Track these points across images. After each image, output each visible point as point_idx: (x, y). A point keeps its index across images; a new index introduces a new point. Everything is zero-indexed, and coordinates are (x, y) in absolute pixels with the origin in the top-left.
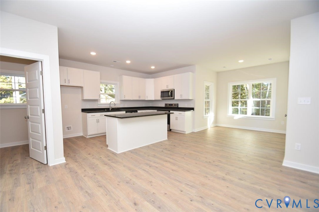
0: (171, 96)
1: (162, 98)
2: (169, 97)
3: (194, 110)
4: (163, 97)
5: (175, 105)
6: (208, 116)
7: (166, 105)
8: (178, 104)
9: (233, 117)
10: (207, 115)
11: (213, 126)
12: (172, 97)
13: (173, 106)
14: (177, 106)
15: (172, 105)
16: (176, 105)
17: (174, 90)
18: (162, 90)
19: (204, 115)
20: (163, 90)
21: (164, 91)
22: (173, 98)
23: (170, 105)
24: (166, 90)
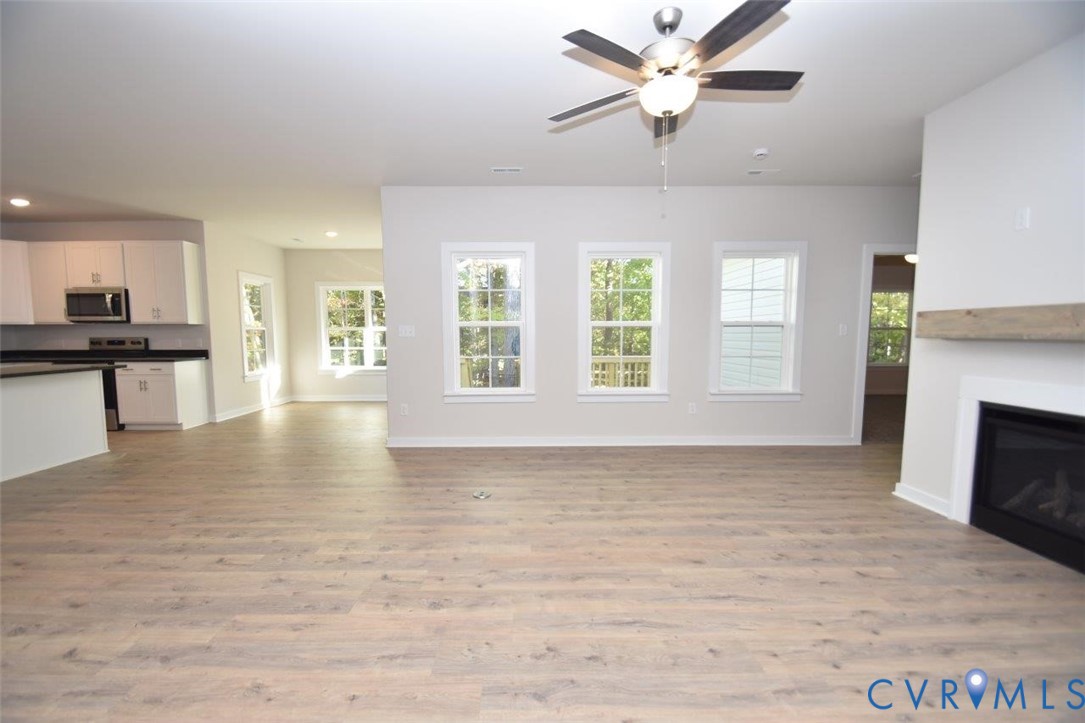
0: (116, 310)
1: (77, 318)
2: (109, 315)
3: (207, 358)
4: (80, 315)
5: (133, 343)
6: (261, 375)
7: (93, 342)
8: (146, 340)
9: (331, 375)
10: (256, 372)
11: (278, 401)
12: (120, 315)
13: (128, 346)
14: (142, 347)
15: (122, 342)
16: (139, 343)
17: (126, 291)
18: (70, 287)
19: (247, 373)
20: (76, 289)
21: (80, 292)
22: (125, 319)
23: (111, 342)
24: (90, 288)
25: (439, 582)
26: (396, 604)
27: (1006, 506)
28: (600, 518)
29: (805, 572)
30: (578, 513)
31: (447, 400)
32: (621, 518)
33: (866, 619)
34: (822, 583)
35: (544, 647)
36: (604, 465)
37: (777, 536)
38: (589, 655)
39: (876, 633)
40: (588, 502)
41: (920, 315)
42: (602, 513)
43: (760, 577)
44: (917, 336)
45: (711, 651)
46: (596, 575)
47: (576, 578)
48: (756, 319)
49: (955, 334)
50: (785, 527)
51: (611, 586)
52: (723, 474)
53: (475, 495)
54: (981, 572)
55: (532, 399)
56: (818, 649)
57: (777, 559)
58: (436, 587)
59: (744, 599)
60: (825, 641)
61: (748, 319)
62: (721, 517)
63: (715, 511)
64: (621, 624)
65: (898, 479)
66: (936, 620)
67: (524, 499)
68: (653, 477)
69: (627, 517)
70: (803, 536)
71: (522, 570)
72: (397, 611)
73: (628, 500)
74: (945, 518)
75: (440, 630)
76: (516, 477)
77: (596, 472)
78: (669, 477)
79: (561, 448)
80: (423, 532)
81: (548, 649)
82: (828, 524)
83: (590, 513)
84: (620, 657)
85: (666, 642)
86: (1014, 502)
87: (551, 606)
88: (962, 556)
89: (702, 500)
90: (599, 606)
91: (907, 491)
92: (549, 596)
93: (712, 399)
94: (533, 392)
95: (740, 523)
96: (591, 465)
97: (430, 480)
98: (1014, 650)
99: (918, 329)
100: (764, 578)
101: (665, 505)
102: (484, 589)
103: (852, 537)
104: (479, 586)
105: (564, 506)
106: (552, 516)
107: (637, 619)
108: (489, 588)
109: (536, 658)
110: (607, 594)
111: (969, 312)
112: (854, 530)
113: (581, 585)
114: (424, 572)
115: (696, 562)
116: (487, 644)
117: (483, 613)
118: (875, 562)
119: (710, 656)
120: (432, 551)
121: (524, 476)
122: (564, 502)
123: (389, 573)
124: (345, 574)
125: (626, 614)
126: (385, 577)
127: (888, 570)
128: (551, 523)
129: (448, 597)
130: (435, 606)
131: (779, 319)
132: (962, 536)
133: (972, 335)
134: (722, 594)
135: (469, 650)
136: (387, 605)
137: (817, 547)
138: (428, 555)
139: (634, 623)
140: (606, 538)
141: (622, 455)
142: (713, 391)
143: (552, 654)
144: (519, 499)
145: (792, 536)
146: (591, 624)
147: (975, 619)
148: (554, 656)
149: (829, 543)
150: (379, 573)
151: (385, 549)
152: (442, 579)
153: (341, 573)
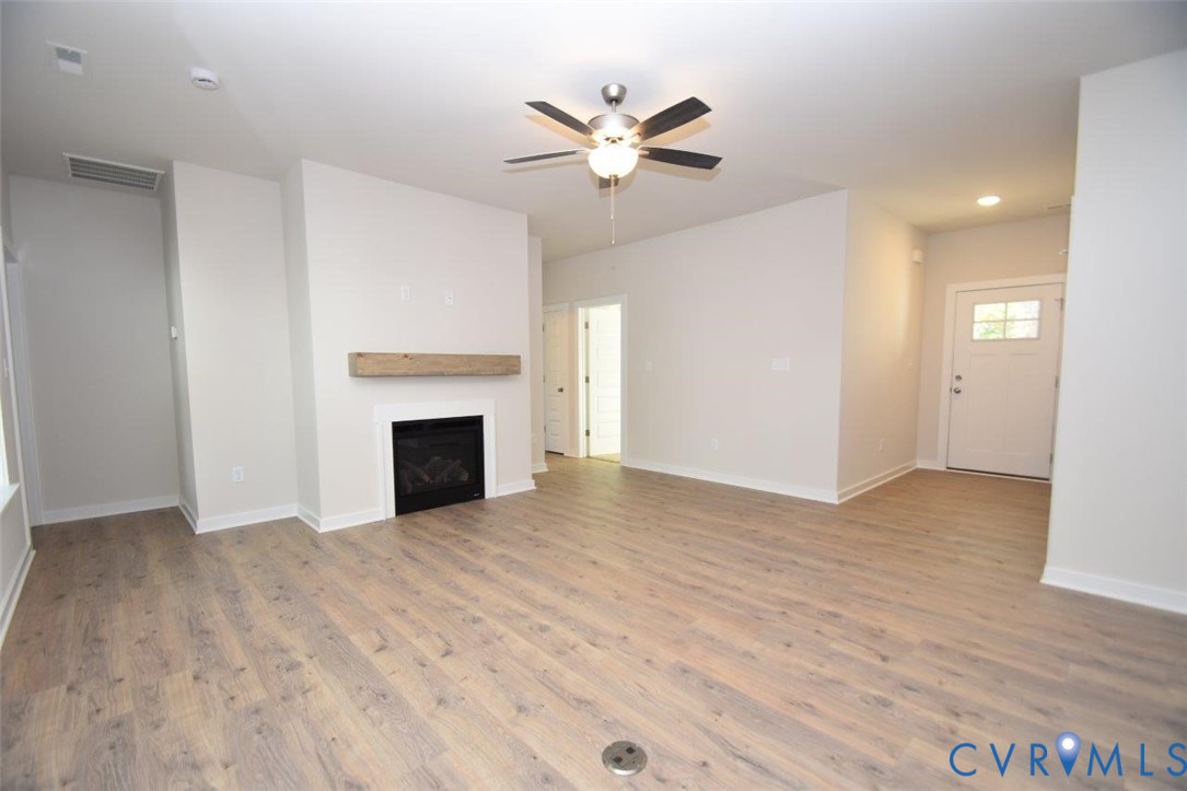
58: (828, 628)
74: (383, 521)
99: (359, 368)
104: (784, 612)
111: (406, 356)
123: (877, 662)
124: (940, 683)
126: (884, 659)
133: (411, 373)
150: (892, 666)
151: (885, 703)
152: (817, 631)
153: (948, 688)
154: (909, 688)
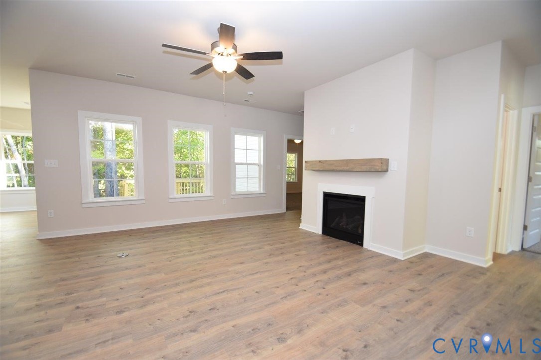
25: (117, 301)
26: (93, 318)
27: (331, 226)
28: (194, 255)
29: (280, 258)
30: (183, 254)
31: (84, 206)
32: (204, 253)
33: (301, 269)
34: (286, 261)
35: (188, 312)
36: (187, 232)
37: (267, 248)
38: (210, 308)
39: (305, 272)
40: (185, 249)
41: (306, 162)
42: (194, 252)
43: (266, 263)
44: (305, 170)
45: (256, 292)
46: (201, 278)
47: (192, 281)
48: (248, 162)
49: (317, 169)
50: (269, 244)
51: (210, 281)
52: (241, 228)
53: (118, 256)
54: (328, 248)
55: (143, 202)
56: (290, 282)
57: (270, 256)
58: (116, 304)
59: (262, 272)
60: (292, 278)
61: (245, 162)
62: (246, 245)
63: (242, 243)
64: (219, 293)
65: (301, 222)
66: (320, 264)
67: (150, 253)
68: (212, 233)
69: (207, 252)
70: (276, 246)
71: (164, 284)
72: (96, 321)
73: (205, 245)
74: (315, 233)
75: (128, 322)
76: (140, 243)
77: (184, 235)
78: (219, 233)
79: (161, 227)
80: (92, 280)
81: (190, 312)
82: (282, 241)
83: (188, 253)
84: (223, 305)
85: (239, 294)
86: (333, 225)
87: (185, 296)
88: (322, 244)
89: (237, 240)
90: (208, 289)
91: (303, 226)
92: (182, 292)
93: (232, 197)
94: (143, 198)
95: (253, 246)
96: (180, 232)
97: (83, 253)
98: (340, 268)
99: (306, 167)
100: (267, 263)
101: (221, 244)
102: (145, 298)
103: (291, 244)
104: (142, 297)
105: (174, 252)
106: (169, 258)
107: (225, 290)
108: (149, 296)
109: (186, 317)
110: (209, 284)
111: (320, 162)
112: (291, 241)
113: (195, 284)
114: (104, 299)
115: (241, 263)
116: (158, 319)
117: (150, 308)
118: (300, 250)
119: (257, 293)
120: (103, 288)
121: (144, 243)
122: (174, 251)
123: (80, 305)
124: (46, 313)
125: (220, 289)
126: (78, 308)
127: (303, 252)
128: (170, 261)
129: (126, 307)
130: (119, 312)
131: (257, 162)
132: (320, 238)
133: (321, 169)
134: (255, 272)
135: (150, 325)
136: (87, 320)
137: (281, 249)
138: (101, 291)
139: (225, 291)
140: (200, 262)
141: (194, 226)
142: (233, 194)
143: (193, 313)
144: (147, 254)
145: (272, 247)
146: (206, 297)
147: (329, 261)
148: (194, 314)
149: (285, 247)
150: (73, 306)
151: (68, 294)
152: (118, 300)
153: (42, 313)
154: (61, 303)
